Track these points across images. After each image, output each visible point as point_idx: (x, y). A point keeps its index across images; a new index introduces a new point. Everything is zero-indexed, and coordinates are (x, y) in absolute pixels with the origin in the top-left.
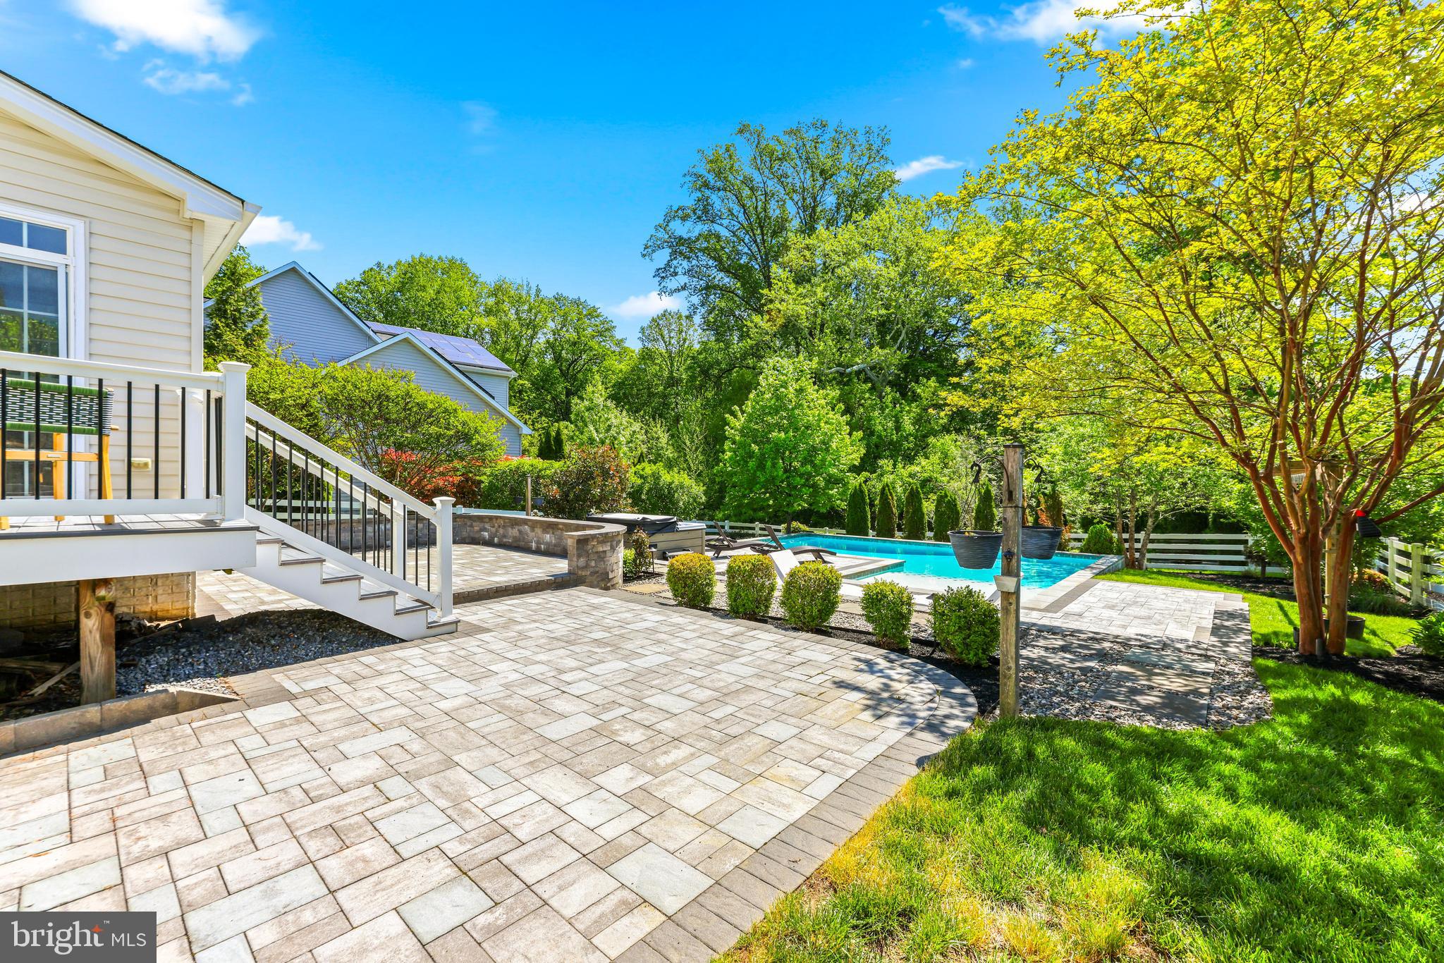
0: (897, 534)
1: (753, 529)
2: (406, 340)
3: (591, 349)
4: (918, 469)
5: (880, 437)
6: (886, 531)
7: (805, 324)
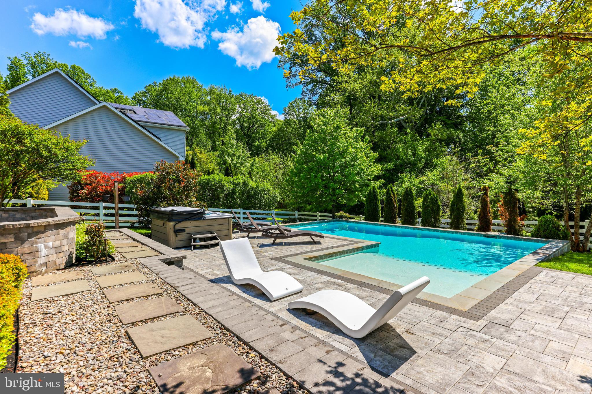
0: (398, 220)
1: (316, 216)
2: (104, 106)
3: (259, 121)
4: (425, 178)
5: (402, 159)
6: (390, 219)
7: (359, 94)
